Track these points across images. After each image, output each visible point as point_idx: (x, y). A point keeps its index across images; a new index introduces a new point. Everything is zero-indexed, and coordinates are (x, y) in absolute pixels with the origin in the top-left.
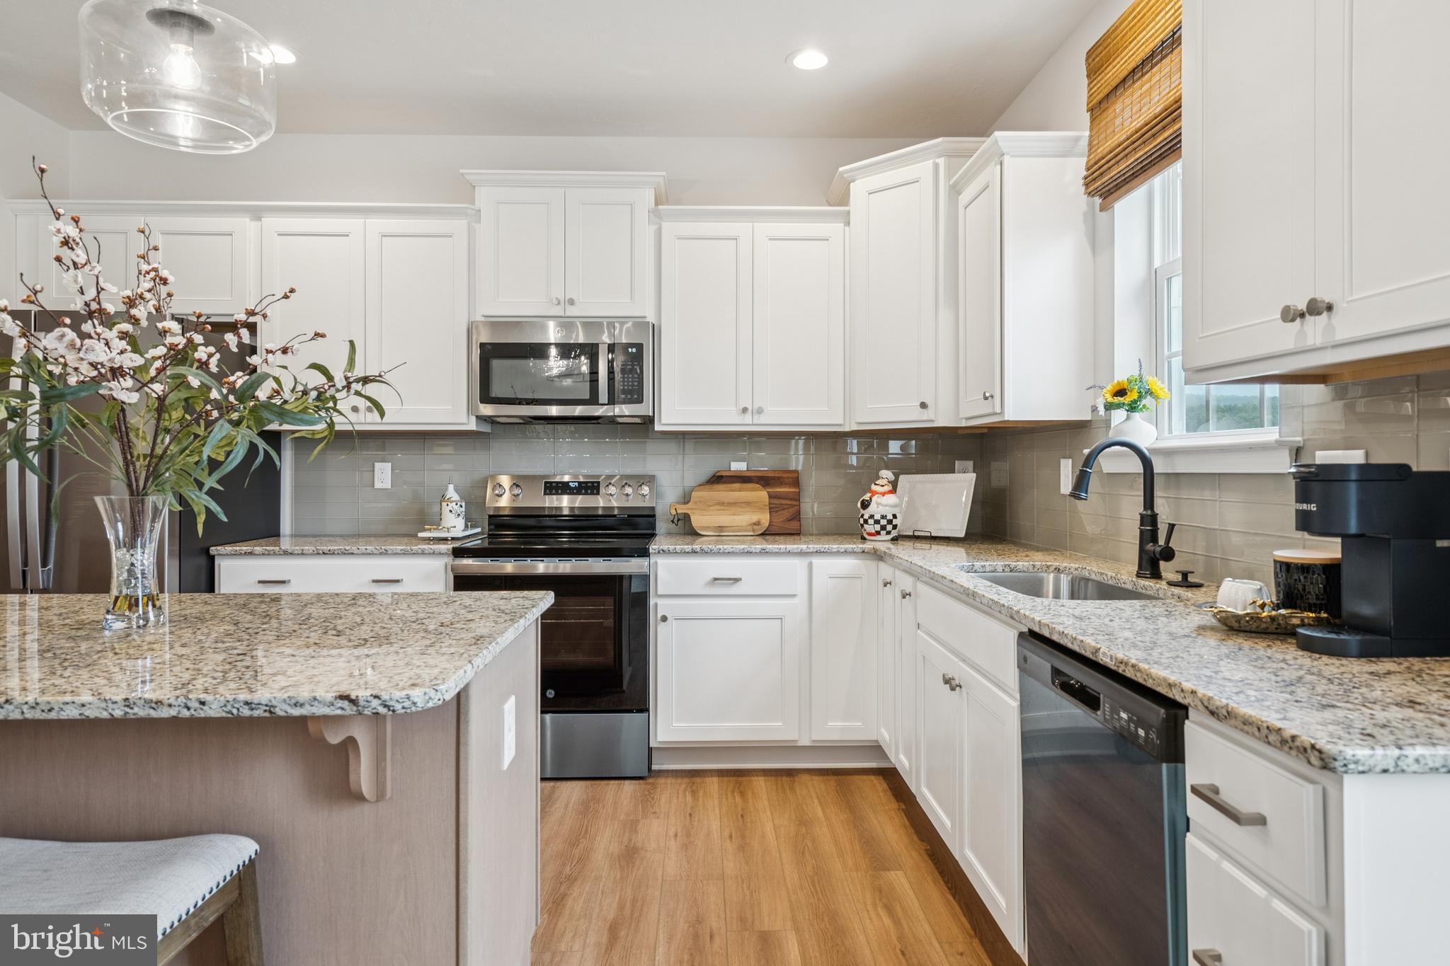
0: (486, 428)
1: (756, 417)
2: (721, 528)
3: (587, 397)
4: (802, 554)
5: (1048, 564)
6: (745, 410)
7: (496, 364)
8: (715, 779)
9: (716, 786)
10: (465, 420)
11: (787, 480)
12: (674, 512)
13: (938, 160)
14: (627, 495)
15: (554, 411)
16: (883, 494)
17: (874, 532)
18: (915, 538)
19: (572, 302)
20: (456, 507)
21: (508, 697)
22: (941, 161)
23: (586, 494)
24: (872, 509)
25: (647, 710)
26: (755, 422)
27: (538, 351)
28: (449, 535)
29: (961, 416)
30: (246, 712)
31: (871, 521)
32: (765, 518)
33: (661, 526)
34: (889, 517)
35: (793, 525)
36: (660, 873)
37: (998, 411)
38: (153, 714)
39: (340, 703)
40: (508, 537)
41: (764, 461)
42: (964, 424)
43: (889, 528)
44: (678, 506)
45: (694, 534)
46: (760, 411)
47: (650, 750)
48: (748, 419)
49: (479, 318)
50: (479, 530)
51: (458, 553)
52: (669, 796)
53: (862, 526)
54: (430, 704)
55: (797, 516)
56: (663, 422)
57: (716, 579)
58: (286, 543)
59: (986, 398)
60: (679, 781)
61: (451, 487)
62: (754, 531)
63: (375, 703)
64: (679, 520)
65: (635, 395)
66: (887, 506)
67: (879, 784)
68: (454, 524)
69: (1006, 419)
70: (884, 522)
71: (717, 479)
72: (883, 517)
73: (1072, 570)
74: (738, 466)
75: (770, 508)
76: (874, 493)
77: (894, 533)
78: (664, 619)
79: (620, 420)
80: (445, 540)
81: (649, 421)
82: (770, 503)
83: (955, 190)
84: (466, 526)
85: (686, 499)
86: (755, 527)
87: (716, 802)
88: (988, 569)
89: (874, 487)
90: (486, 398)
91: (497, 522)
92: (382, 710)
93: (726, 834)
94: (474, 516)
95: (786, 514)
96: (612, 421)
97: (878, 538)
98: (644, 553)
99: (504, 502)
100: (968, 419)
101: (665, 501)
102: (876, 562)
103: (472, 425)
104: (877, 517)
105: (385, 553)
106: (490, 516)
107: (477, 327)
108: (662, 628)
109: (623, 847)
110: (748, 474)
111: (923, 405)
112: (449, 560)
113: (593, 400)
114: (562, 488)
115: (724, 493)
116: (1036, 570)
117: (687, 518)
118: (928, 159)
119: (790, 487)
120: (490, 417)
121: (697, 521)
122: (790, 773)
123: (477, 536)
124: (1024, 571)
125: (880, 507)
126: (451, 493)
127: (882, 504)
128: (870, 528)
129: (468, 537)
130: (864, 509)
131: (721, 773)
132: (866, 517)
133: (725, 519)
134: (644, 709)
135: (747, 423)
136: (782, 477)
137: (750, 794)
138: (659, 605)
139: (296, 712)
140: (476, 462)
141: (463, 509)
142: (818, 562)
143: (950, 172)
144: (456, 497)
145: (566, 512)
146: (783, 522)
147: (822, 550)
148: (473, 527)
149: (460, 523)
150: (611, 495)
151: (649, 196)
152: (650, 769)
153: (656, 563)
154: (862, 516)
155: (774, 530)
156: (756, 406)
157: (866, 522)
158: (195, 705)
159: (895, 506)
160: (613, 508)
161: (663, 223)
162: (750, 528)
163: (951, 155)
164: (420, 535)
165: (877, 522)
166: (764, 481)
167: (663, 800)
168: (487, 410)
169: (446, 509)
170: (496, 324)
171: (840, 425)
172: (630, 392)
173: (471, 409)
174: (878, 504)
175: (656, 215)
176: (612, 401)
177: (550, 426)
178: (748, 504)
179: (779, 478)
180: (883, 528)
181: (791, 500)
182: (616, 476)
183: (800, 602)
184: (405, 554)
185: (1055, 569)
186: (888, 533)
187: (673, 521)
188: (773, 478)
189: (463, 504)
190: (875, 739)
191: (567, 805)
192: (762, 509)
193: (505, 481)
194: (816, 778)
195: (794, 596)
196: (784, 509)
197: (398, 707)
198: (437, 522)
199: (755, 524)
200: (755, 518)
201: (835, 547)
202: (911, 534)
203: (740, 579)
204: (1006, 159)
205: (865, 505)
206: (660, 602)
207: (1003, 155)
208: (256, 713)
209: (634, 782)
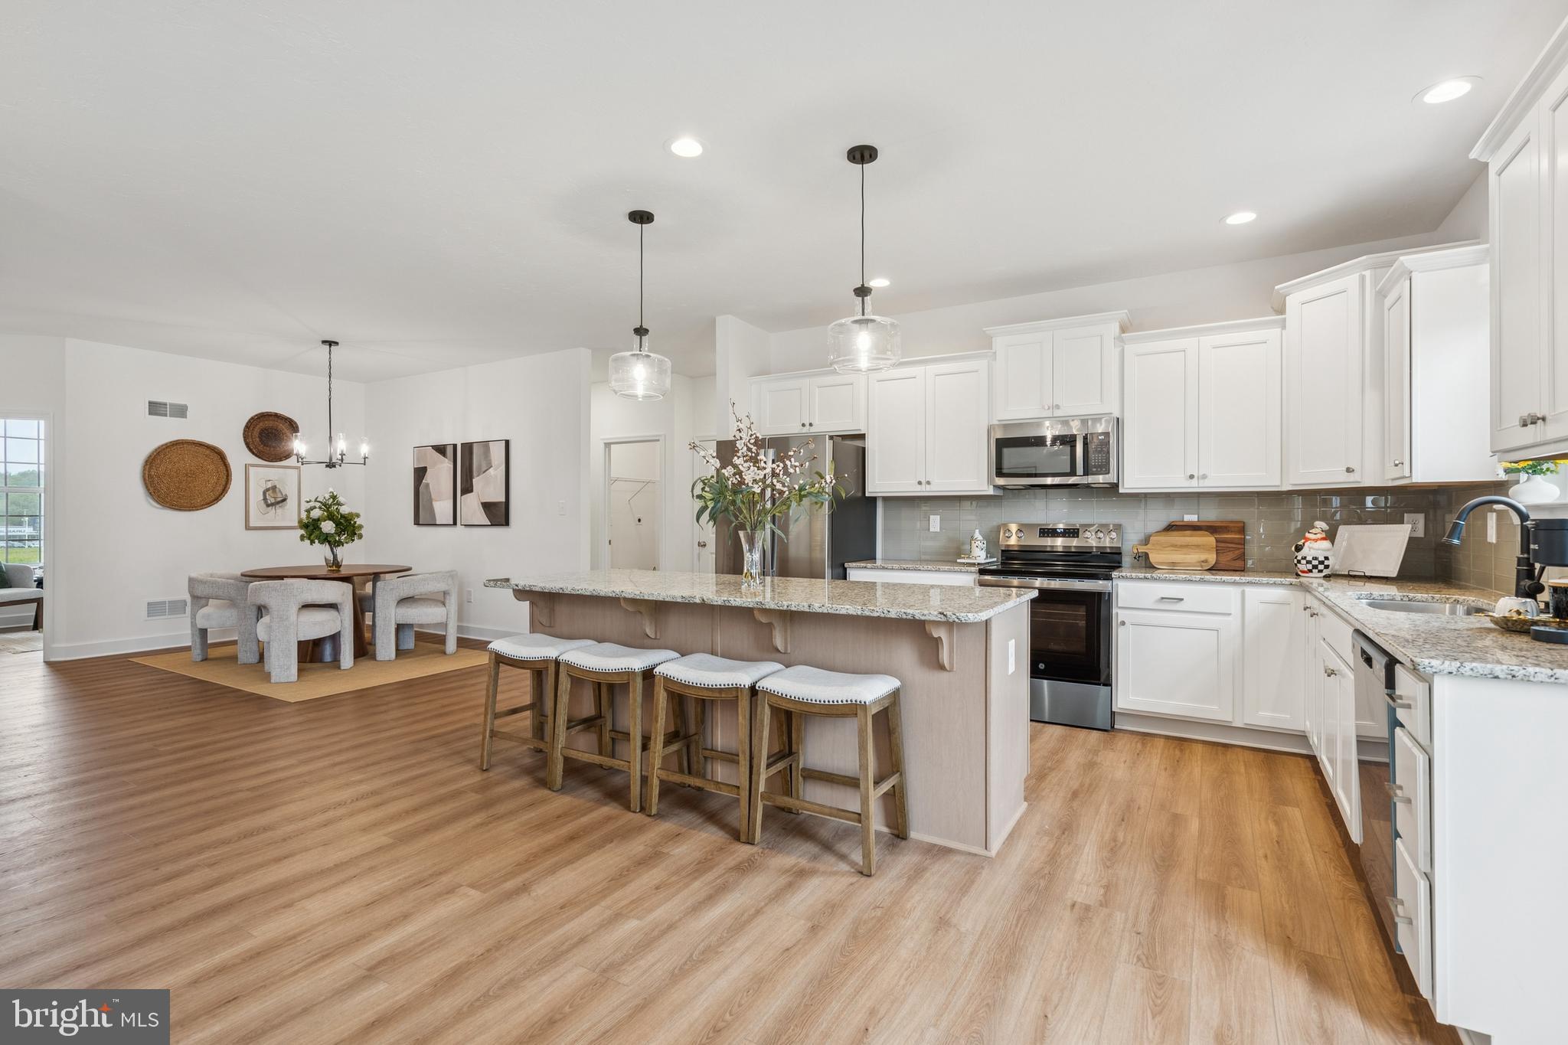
0: (1000, 493)
1: (1201, 481)
2: (1174, 564)
3: (1069, 471)
4: (1235, 583)
5: (1448, 596)
6: (1192, 477)
7: (1006, 451)
8: (1162, 740)
9: (1162, 744)
10: (986, 488)
11: (1233, 530)
12: (1136, 551)
13: (1364, 273)
14: (1099, 538)
15: (1049, 481)
16: (1316, 540)
17: (1306, 570)
18: (1350, 577)
19: (1058, 407)
20: (980, 544)
21: (1012, 639)
22: (1367, 273)
23: (1069, 537)
24: (1304, 552)
25: (1111, 685)
26: (1200, 485)
27: (1040, 441)
28: (976, 562)
29: (1386, 478)
30: (904, 617)
31: (1303, 562)
32: (1212, 558)
33: (1126, 560)
34: (1321, 558)
35: (1238, 564)
36: (1110, 776)
37: (1408, 475)
38: (872, 615)
39: (940, 616)
40: (1016, 565)
41: (1211, 514)
42: (1390, 484)
43: (1321, 567)
44: (1139, 547)
45: (1151, 567)
46: (1204, 477)
47: (1113, 714)
48: (1194, 483)
49: (996, 422)
50: (995, 559)
51: (982, 572)
52: (1122, 743)
53: (1296, 565)
54: (976, 621)
55: (1242, 557)
56: (1125, 487)
57: (1163, 598)
58: (879, 562)
59: (1396, 465)
60: (1134, 736)
61: (977, 531)
62: (1202, 566)
63: (954, 617)
64: (1139, 557)
65: (1104, 468)
66: (1319, 550)
67: (1306, 764)
68: (980, 555)
69: (1414, 481)
70: (1315, 562)
71: (1171, 528)
72: (1315, 558)
73: (1470, 602)
74: (1191, 518)
75: (1217, 550)
76: (1307, 539)
77: (1326, 572)
78: (1123, 623)
79: (1093, 485)
80: (973, 565)
81: (1115, 486)
82: (1217, 547)
83: (1381, 295)
84: (987, 557)
85: (1146, 541)
86: (1203, 564)
87: (1159, 751)
88: (1386, 598)
89: (1307, 535)
90: (1000, 473)
91: (1008, 554)
92: (957, 620)
93: (1163, 767)
94: (992, 551)
95: (1231, 555)
96: (1088, 486)
97: (1310, 575)
98: (1108, 578)
99: (1013, 541)
100: (1393, 480)
101: (1130, 543)
102: (1303, 593)
103: (991, 491)
104: (1309, 558)
105: (938, 571)
106: (1002, 551)
107: (994, 429)
108: (1121, 630)
109: (1087, 761)
110: (1198, 524)
111: (1349, 470)
112: (977, 576)
113: (1073, 473)
114: (1052, 533)
115: (1177, 538)
116: (1435, 600)
117: (1147, 555)
118: (1357, 272)
119: (1235, 534)
120: (1002, 486)
121: (1154, 558)
122: (1226, 746)
123: (995, 561)
124: (1423, 601)
125: (1311, 550)
126: (977, 535)
127: (1315, 547)
128: (1303, 567)
129: (988, 563)
130: (1298, 552)
131: (1167, 737)
132: (1299, 558)
133: (1177, 557)
134: (1108, 683)
135: (1194, 486)
136: (1228, 526)
137: (1187, 752)
138: (1119, 614)
139: (923, 618)
140: (994, 516)
141: (985, 545)
142: (1249, 590)
143: (1376, 281)
144: (980, 538)
145: (1060, 549)
146: (1228, 561)
147: (1254, 581)
148: (991, 557)
149: (983, 554)
150: (1087, 538)
151: (1115, 328)
152: (1113, 727)
153: (1117, 585)
154: (1296, 558)
155: (1219, 567)
156: (1201, 474)
157: (1299, 562)
158: (885, 612)
159: (1328, 550)
160: (1092, 547)
161: (1126, 346)
162: (1198, 564)
163: (1374, 267)
164: (958, 561)
165: (1309, 562)
166: (1212, 529)
167: (1120, 743)
168: (1001, 481)
169: (974, 546)
170: (1006, 427)
171: (1278, 486)
172: (1100, 466)
173: (990, 481)
174: (1310, 548)
175: (1120, 340)
176: (1086, 473)
177: (1045, 490)
178: (1198, 546)
179: (1226, 527)
180: (1315, 567)
181: (1236, 544)
182: (1094, 525)
183: (1234, 621)
184: (950, 571)
185: (1455, 601)
186: (1320, 571)
187: (1135, 558)
188: (1221, 527)
189: (985, 542)
190: (1303, 730)
191: (1051, 736)
192: (1209, 550)
193: (1014, 528)
194: (1248, 752)
195: (1230, 614)
196: (1229, 551)
197: (963, 619)
198: (969, 554)
199: (1203, 562)
200: (1203, 557)
201: (1265, 580)
202: (1347, 573)
203: (1182, 600)
204: (1414, 275)
205: (1299, 549)
206: (1120, 612)
207: (1412, 272)
208: (908, 617)
209: (1100, 732)
